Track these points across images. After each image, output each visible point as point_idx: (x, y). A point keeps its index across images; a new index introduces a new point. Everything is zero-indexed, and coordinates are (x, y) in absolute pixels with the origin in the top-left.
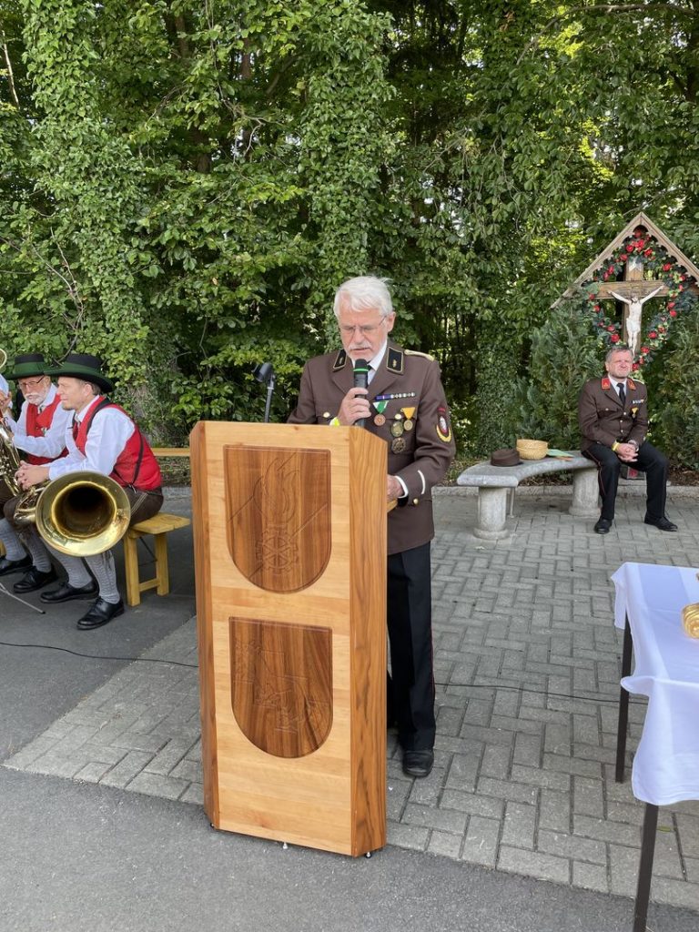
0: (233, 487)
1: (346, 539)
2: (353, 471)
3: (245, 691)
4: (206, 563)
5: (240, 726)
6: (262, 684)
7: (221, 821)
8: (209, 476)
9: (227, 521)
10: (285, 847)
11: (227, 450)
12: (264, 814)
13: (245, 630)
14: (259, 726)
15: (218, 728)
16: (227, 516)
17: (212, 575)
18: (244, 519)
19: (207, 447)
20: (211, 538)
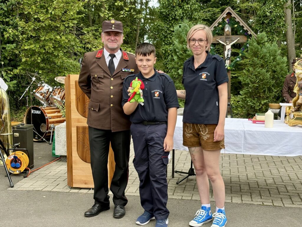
0: (78, 91)
3: (81, 146)
4: (70, 112)
5: (79, 156)
6: (85, 143)
7: (73, 185)
8: (71, 89)
9: (76, 100)
10: (91, 190)
11: (76, 82)
12: (86, 180)
13: (81, 129)
14: (84, 155)
15: (73, 157)
16: (76, 99)
17: (72, 115)
18: (80, 99)
19: (71, 81)
20: (71, 105)
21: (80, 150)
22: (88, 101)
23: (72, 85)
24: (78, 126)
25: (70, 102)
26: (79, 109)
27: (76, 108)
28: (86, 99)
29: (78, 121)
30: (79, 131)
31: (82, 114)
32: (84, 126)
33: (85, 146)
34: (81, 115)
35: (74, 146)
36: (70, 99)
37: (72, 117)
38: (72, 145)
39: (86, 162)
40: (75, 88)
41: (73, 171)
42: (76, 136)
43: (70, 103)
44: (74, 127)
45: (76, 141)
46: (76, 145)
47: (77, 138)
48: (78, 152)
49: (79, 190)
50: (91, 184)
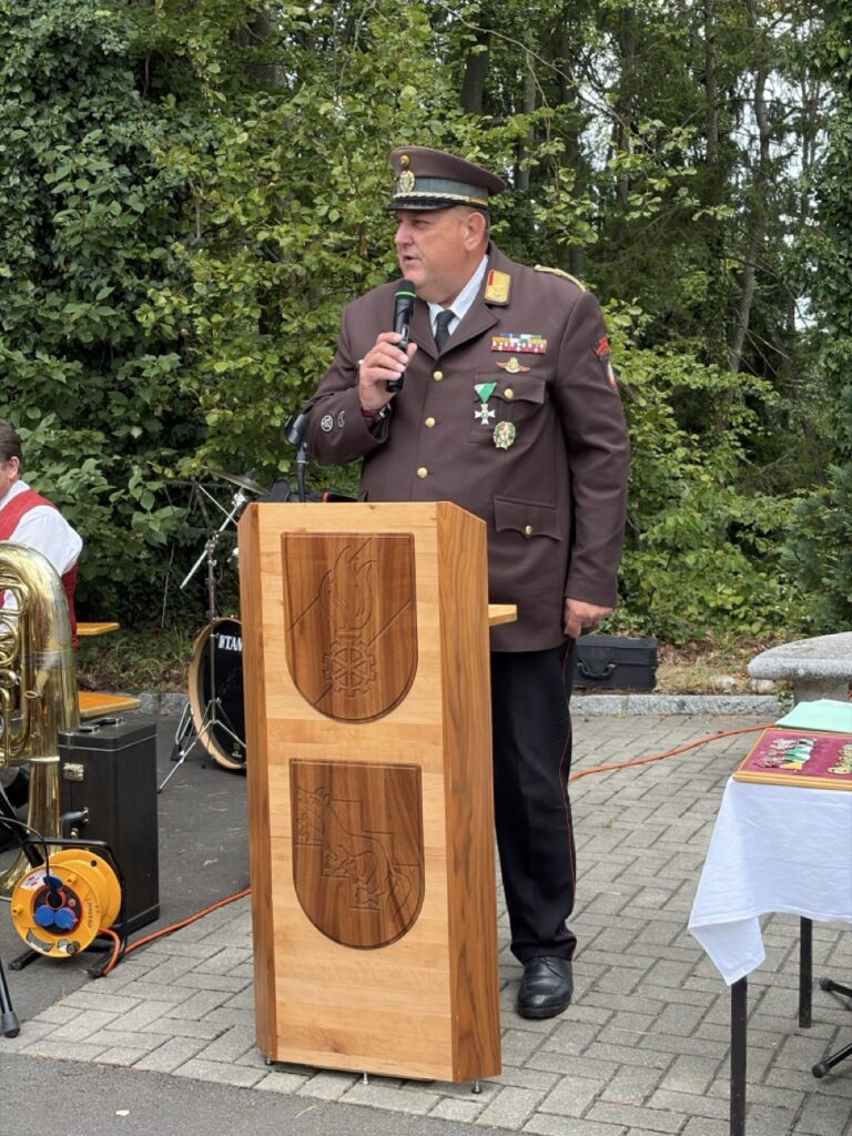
0: (293, 586)
1: (436, 647)
2: (443, 559)
3: (310, 859)
4: (259, 688)
5: (304, 909)
6: (333, 846)
7: (280, 1049)
8: (262, 573)
9: (286, 631)
10: (366, 1082)
11: (286, 539)
12: (337, 1032)
13: (310, 774)
14: (329, 904)
15: (274, 913)
16: (286, 627)
17: (267, 703)
18: (308, 625)
19: (261, 536)
20: (265, 654)
21: (309, 877)
22: (341, 637)
23: (269, 555)
24: (299, 757)
25: (261, 636)
26: (303, 672)
27: (286, 669)
28: (336, 624)
29: (299, 732)
30: (301, 783)
31: (317, 697)
32: (322, 757)
33: (332, 863)
34: (311, 703)
35: (281, 857)
36: (261, 621)
37: (269, 715)
38: (273, 851)
39: (337, 940)
40: (280, 568)
41: (278, 981)
42: (289, 810)
43: (261, 645)
44: (277, 764)
45: (289, 833)
46: (289, 852)
47: (295, 820)
48: (299, 889)
49: (304, 1078)
50: (364, 1055)
